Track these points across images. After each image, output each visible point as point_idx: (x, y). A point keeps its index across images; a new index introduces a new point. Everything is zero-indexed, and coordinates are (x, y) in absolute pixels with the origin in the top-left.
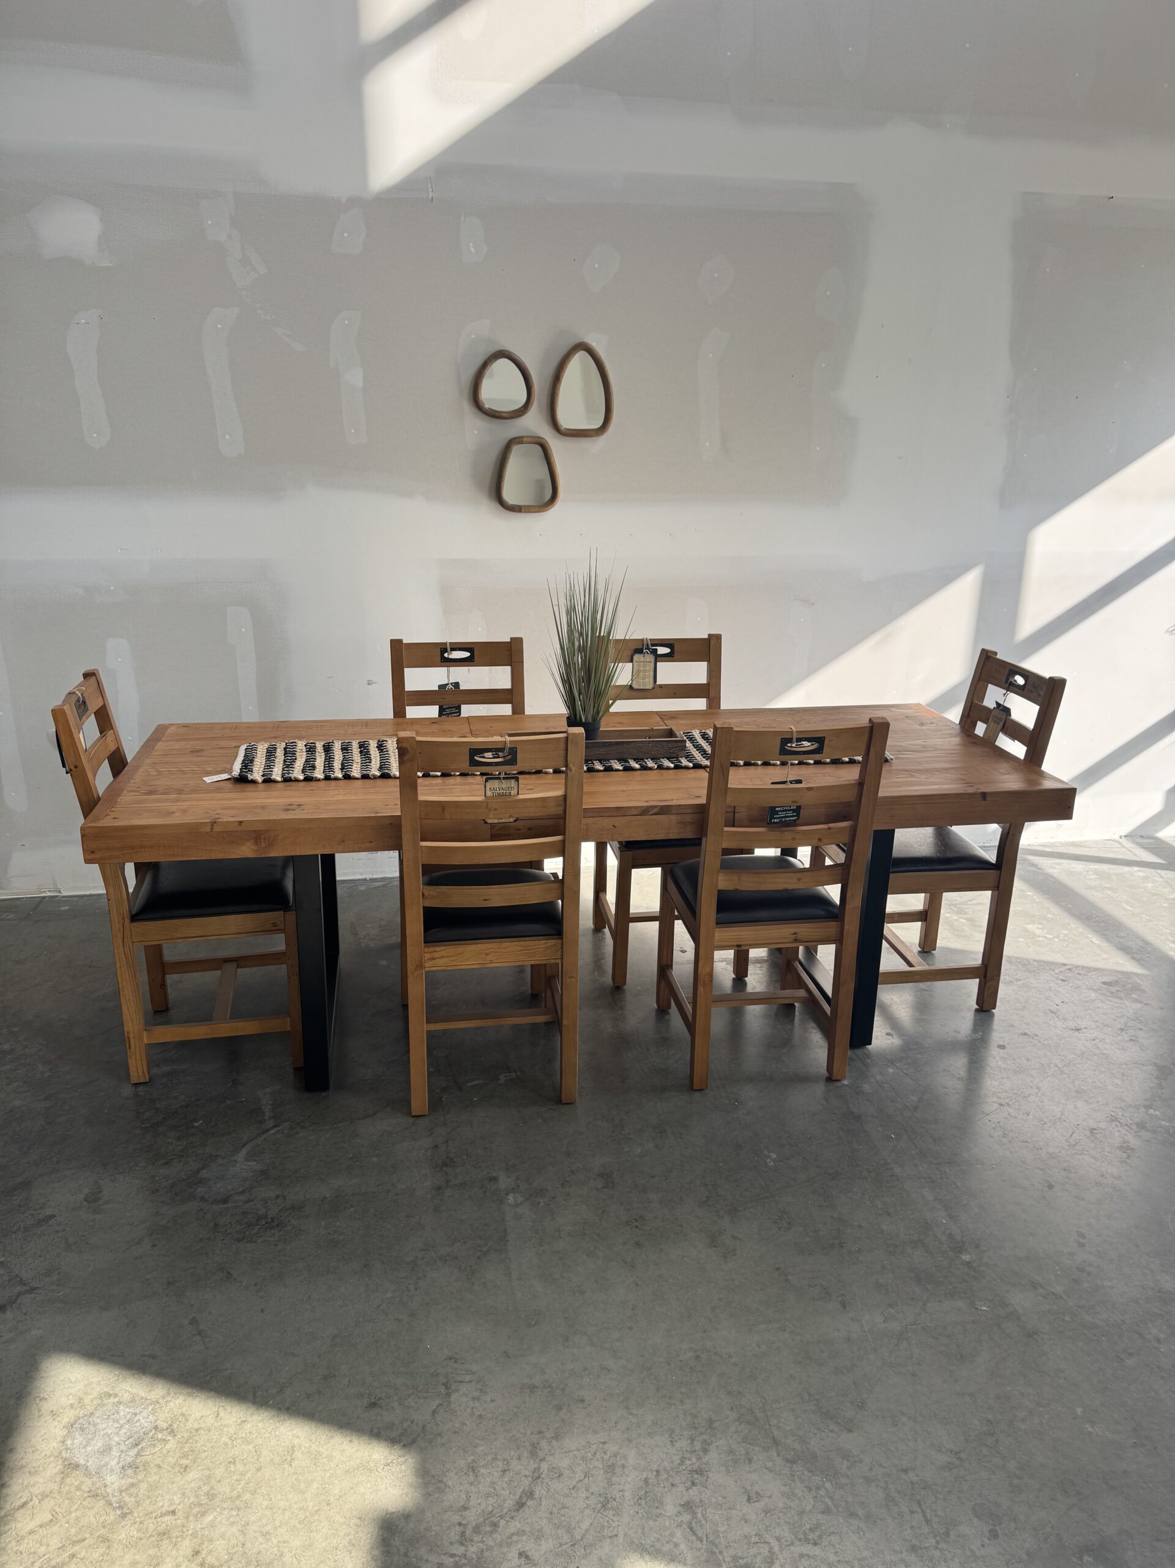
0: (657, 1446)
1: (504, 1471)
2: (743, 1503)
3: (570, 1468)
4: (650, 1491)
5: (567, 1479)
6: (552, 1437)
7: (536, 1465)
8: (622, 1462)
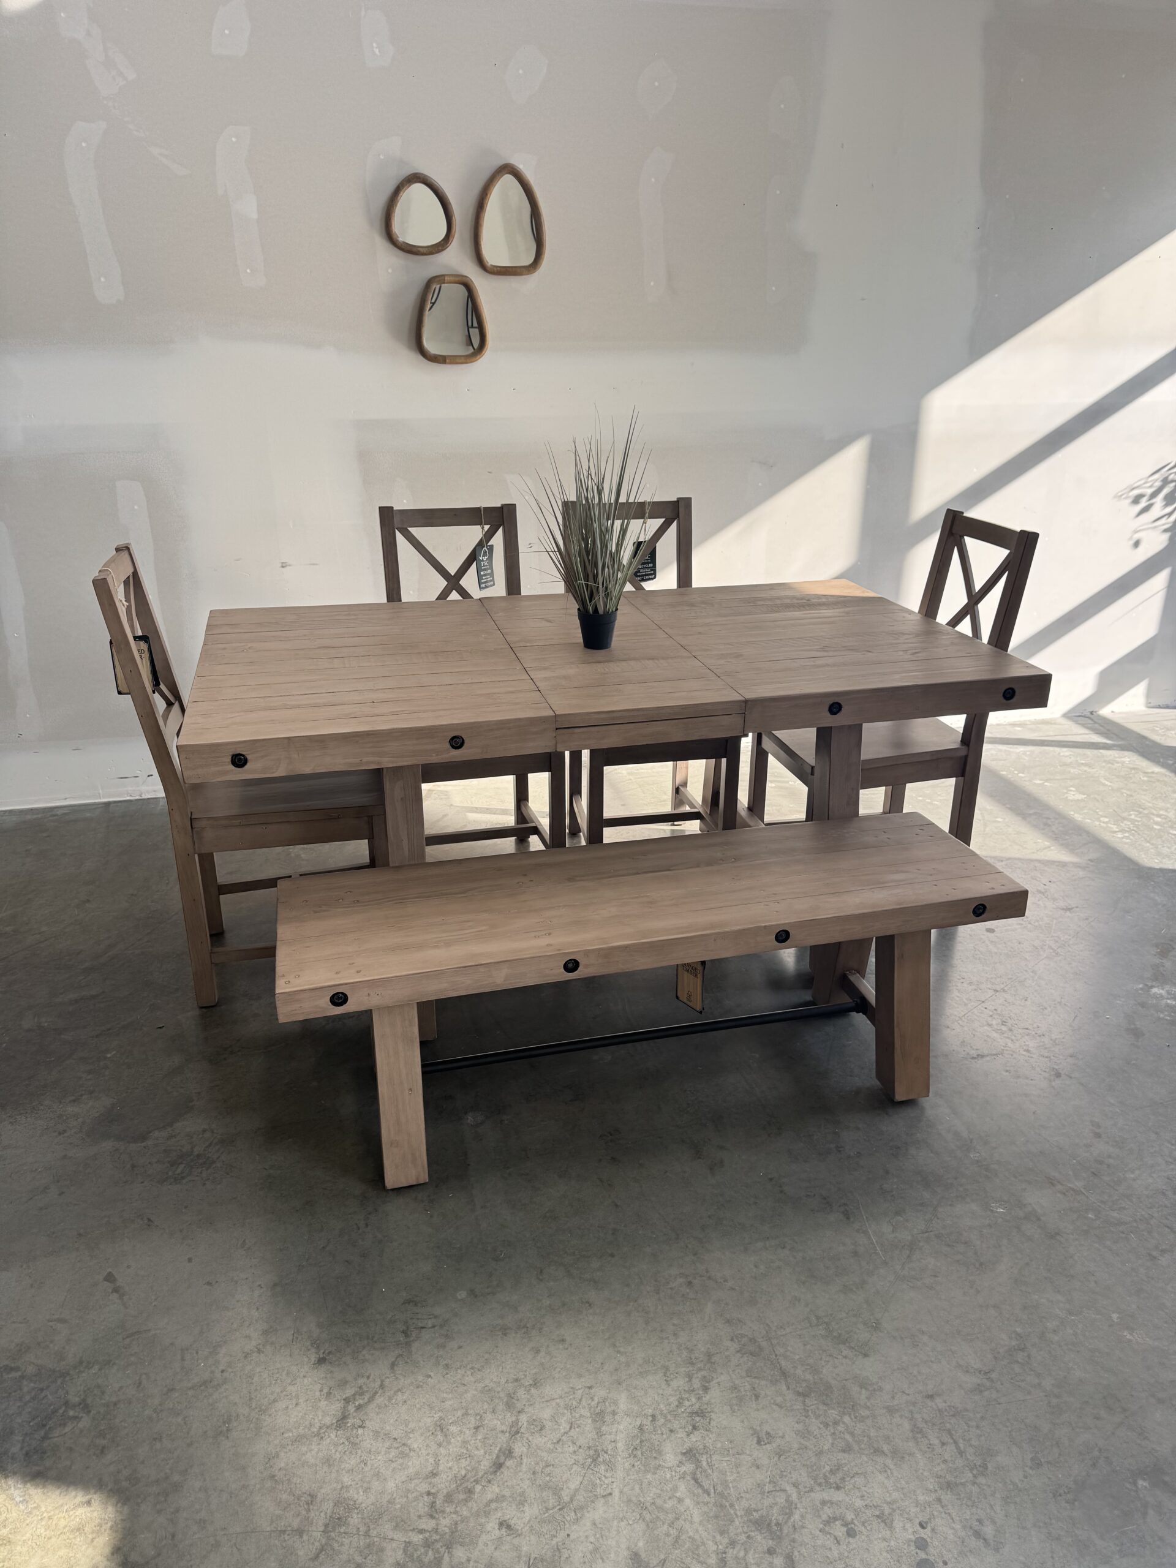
0: (651, 1387)
1: (477, 1428)
2: (752, 1447)
3: (554, 1418)
4: (646, 1440)
5: (550, 1432)
6: (531, 1385)
7: (514, 1419)
8: (612, 1408)
